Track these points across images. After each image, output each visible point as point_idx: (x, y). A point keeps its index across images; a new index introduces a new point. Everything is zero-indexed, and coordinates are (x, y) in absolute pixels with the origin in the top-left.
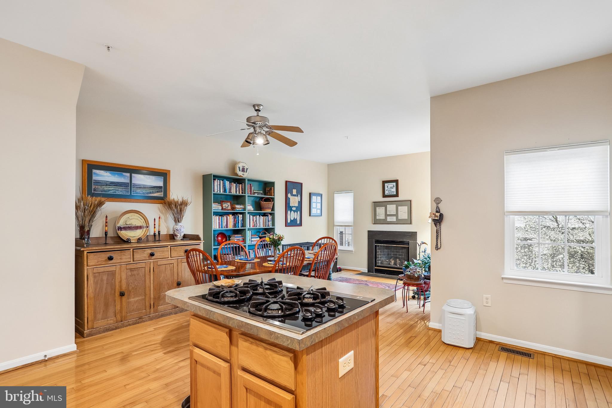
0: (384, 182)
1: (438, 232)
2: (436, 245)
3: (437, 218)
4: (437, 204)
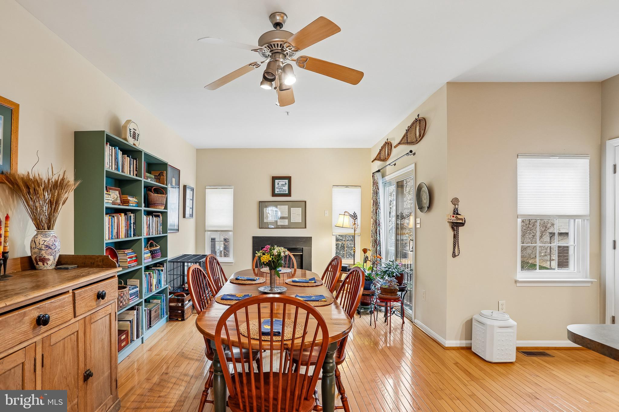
0: (274, 179)
1: (456, 237)
2: (454, 252)
3: (461, 221)
4: (455, 205)
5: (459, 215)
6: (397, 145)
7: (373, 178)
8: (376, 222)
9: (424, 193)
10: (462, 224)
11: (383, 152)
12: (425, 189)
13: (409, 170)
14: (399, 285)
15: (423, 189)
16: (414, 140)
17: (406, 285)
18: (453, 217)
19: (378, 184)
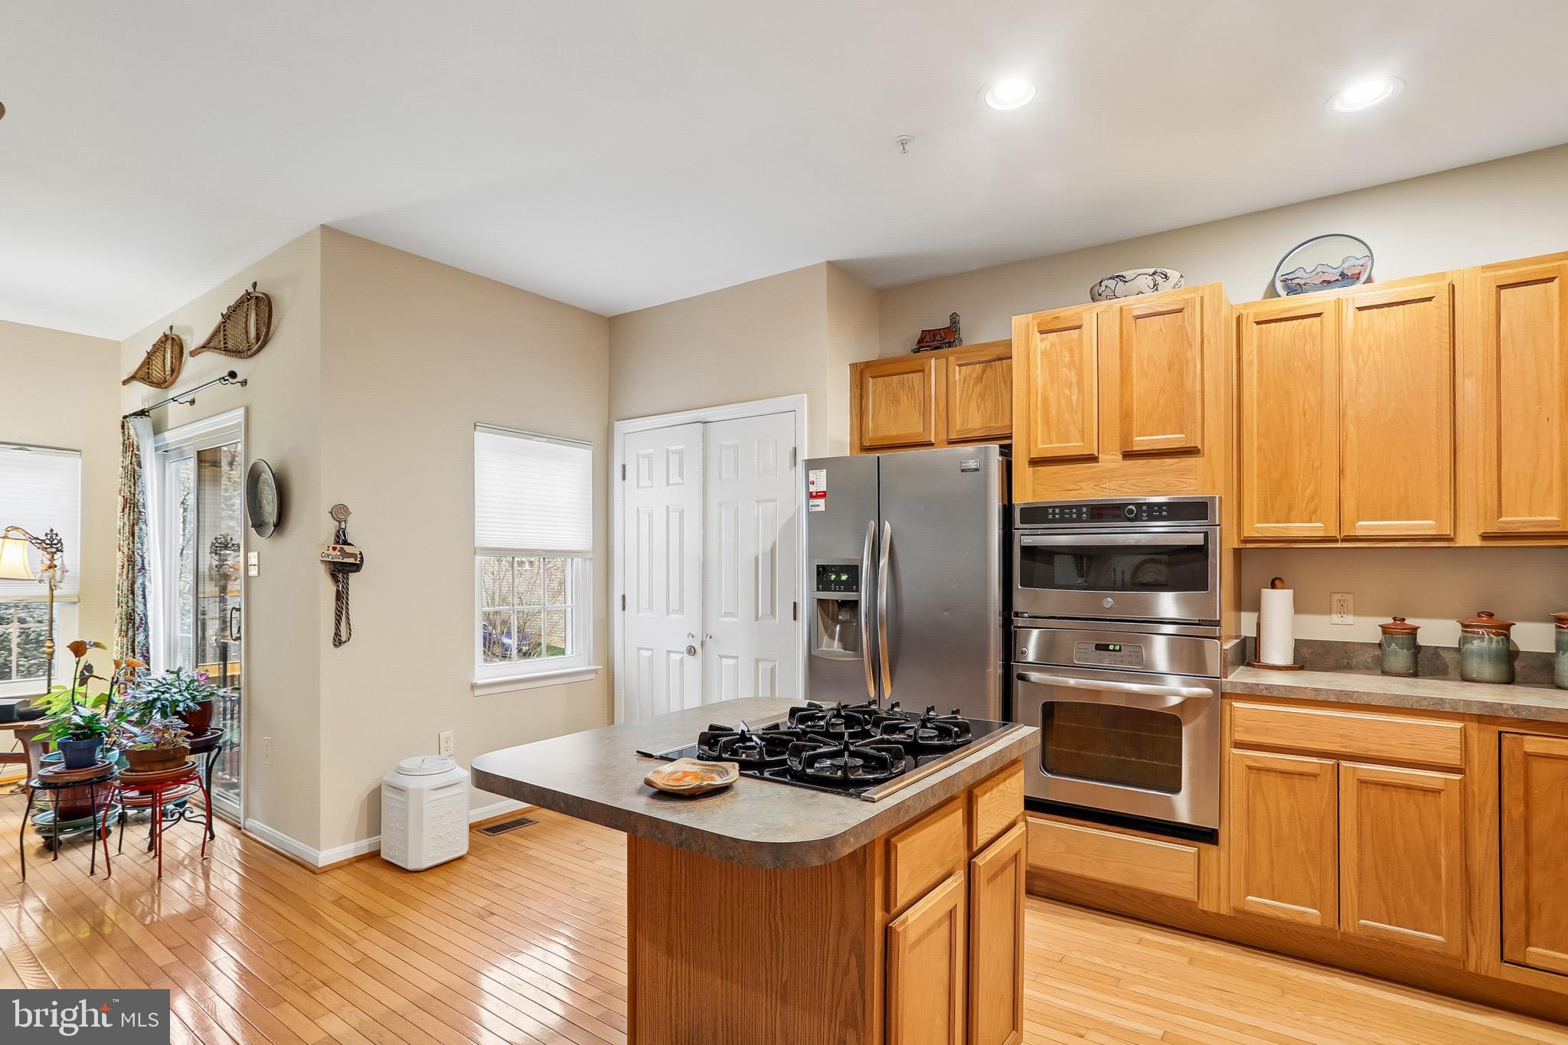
1: (341, 597)
2: (337, 634)
3: (351, 560)
4: (340, 522)
5: (350, 544)
6: (197, 349)
7: (124, 432)
8: (131, 561)
9: (267, 488)
10: (357, 567)
11: (157, 363)
12: (267, 477)
13: (228, 422)
14: (192, 734)
15: (263, 475)
16: (244, 346)
17: (220, 733)
18: (334, 549)
19: (138, 450)
